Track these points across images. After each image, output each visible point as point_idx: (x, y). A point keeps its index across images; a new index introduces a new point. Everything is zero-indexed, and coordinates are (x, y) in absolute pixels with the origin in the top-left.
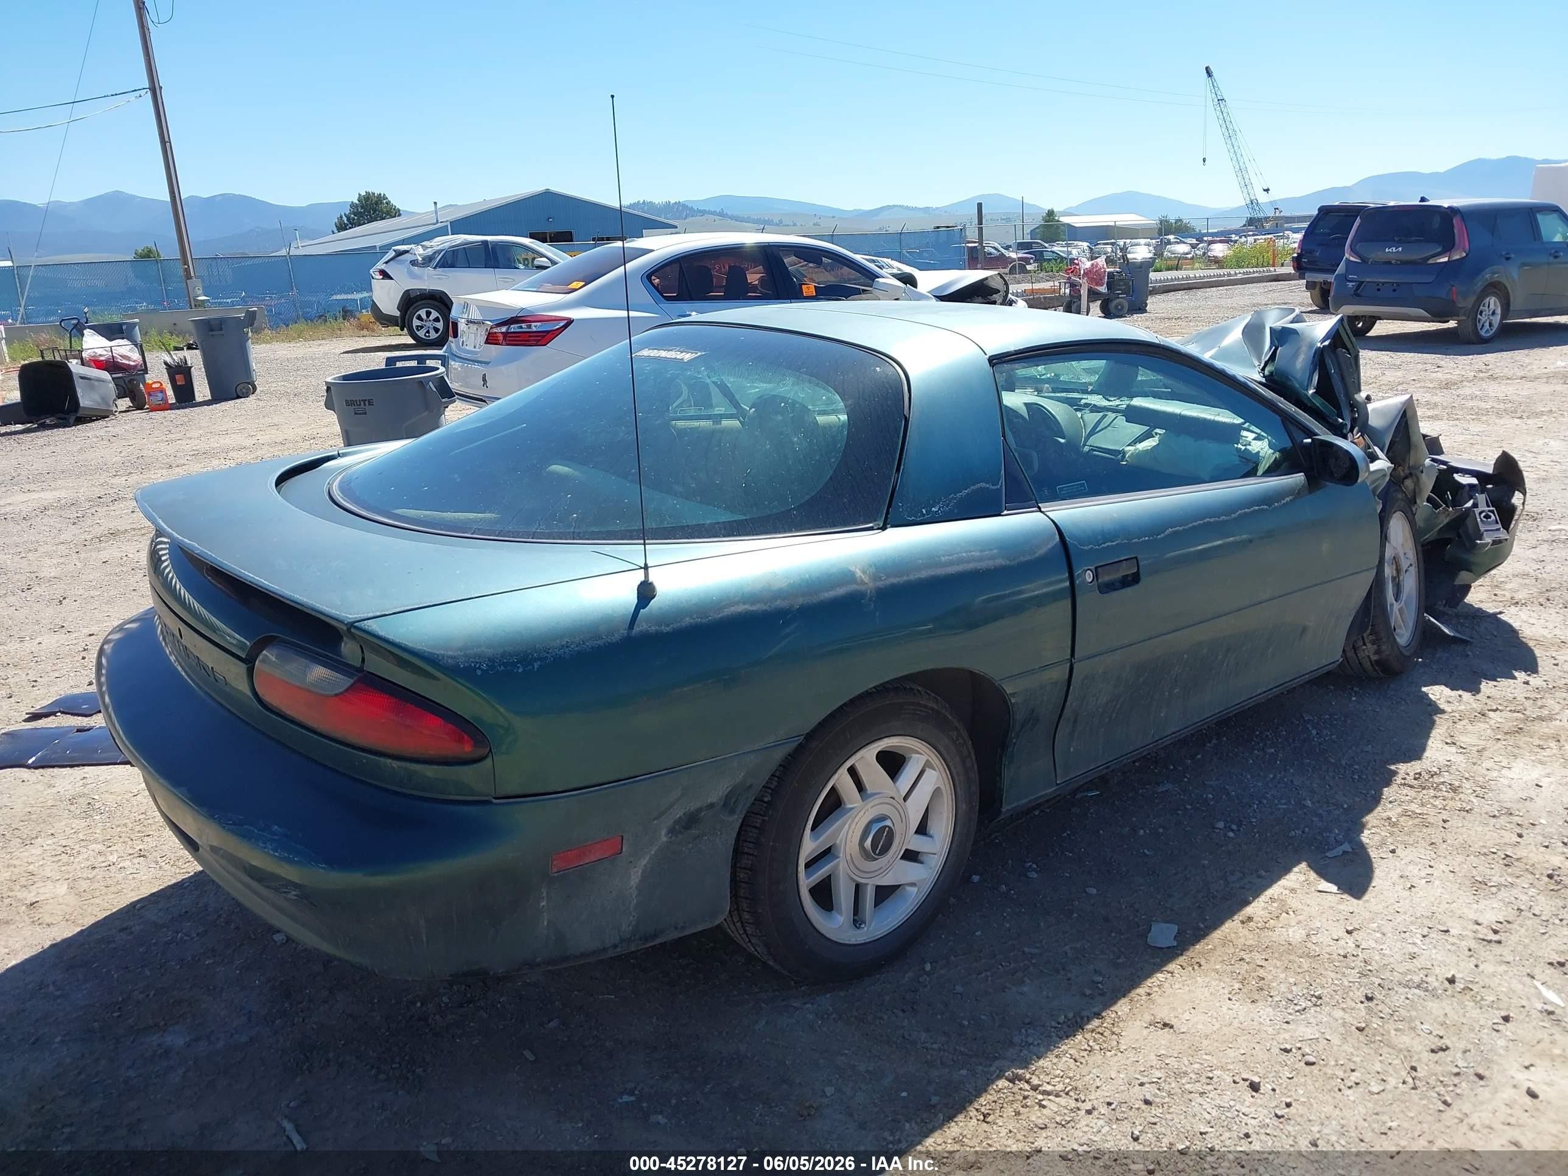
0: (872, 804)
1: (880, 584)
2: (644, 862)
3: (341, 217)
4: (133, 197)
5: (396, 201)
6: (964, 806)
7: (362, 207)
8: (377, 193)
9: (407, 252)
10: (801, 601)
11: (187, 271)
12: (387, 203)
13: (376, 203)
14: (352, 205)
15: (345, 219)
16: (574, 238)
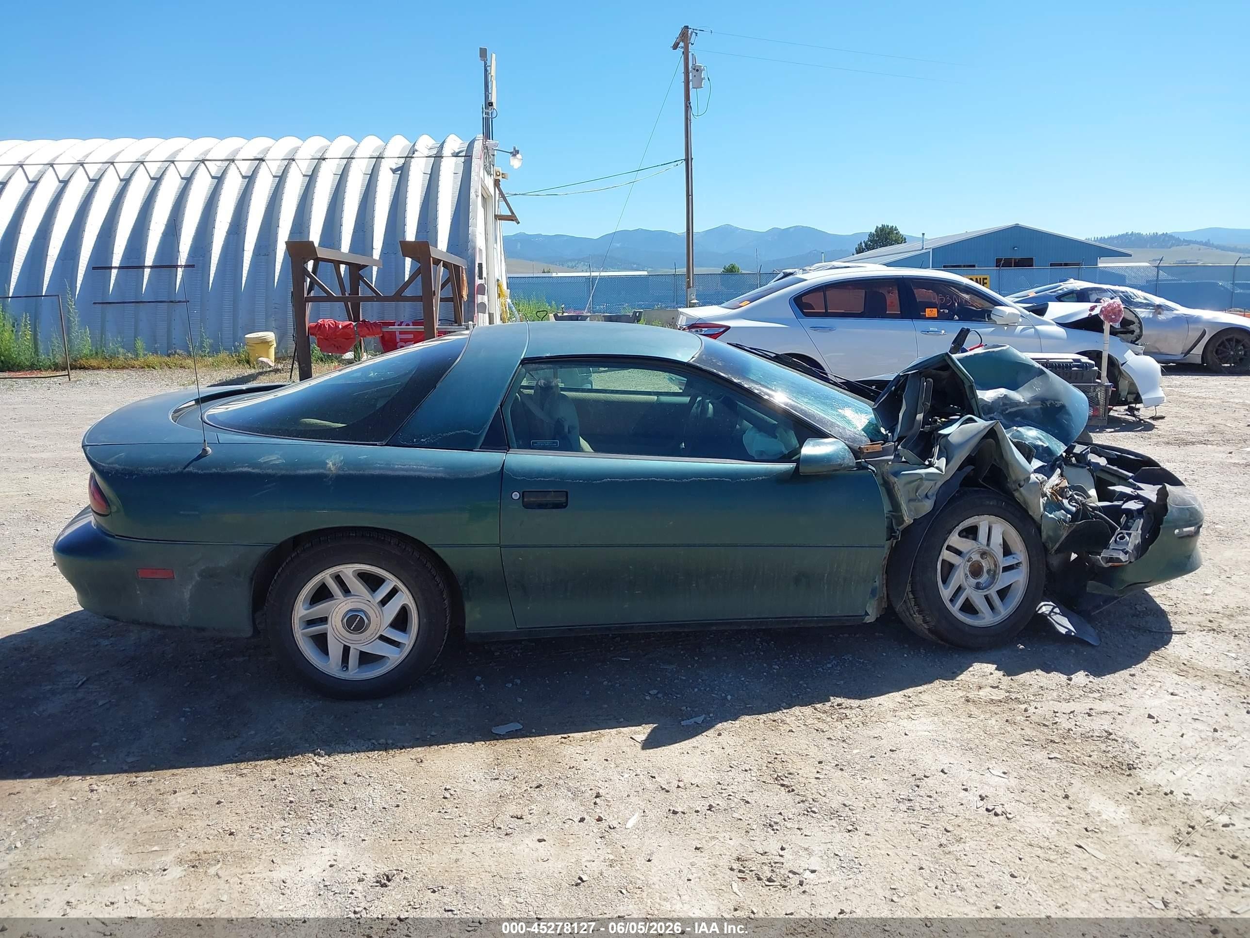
0: (352, 600)
1: (341, 472)
2: (190, 587)
3: (861, 243)
4: (737, 229)
5: (903, 231)
6: (425, 620)
7: (877, 237)
8: (890, 225)
9: (791, 274)
10: (283, 472)
11: (689, 283)
12: (896, 233)
13: (889, 234)
14: (871, 235)
15: (863, 245)
16: (1034, 264)
